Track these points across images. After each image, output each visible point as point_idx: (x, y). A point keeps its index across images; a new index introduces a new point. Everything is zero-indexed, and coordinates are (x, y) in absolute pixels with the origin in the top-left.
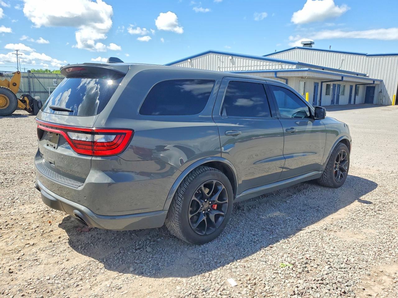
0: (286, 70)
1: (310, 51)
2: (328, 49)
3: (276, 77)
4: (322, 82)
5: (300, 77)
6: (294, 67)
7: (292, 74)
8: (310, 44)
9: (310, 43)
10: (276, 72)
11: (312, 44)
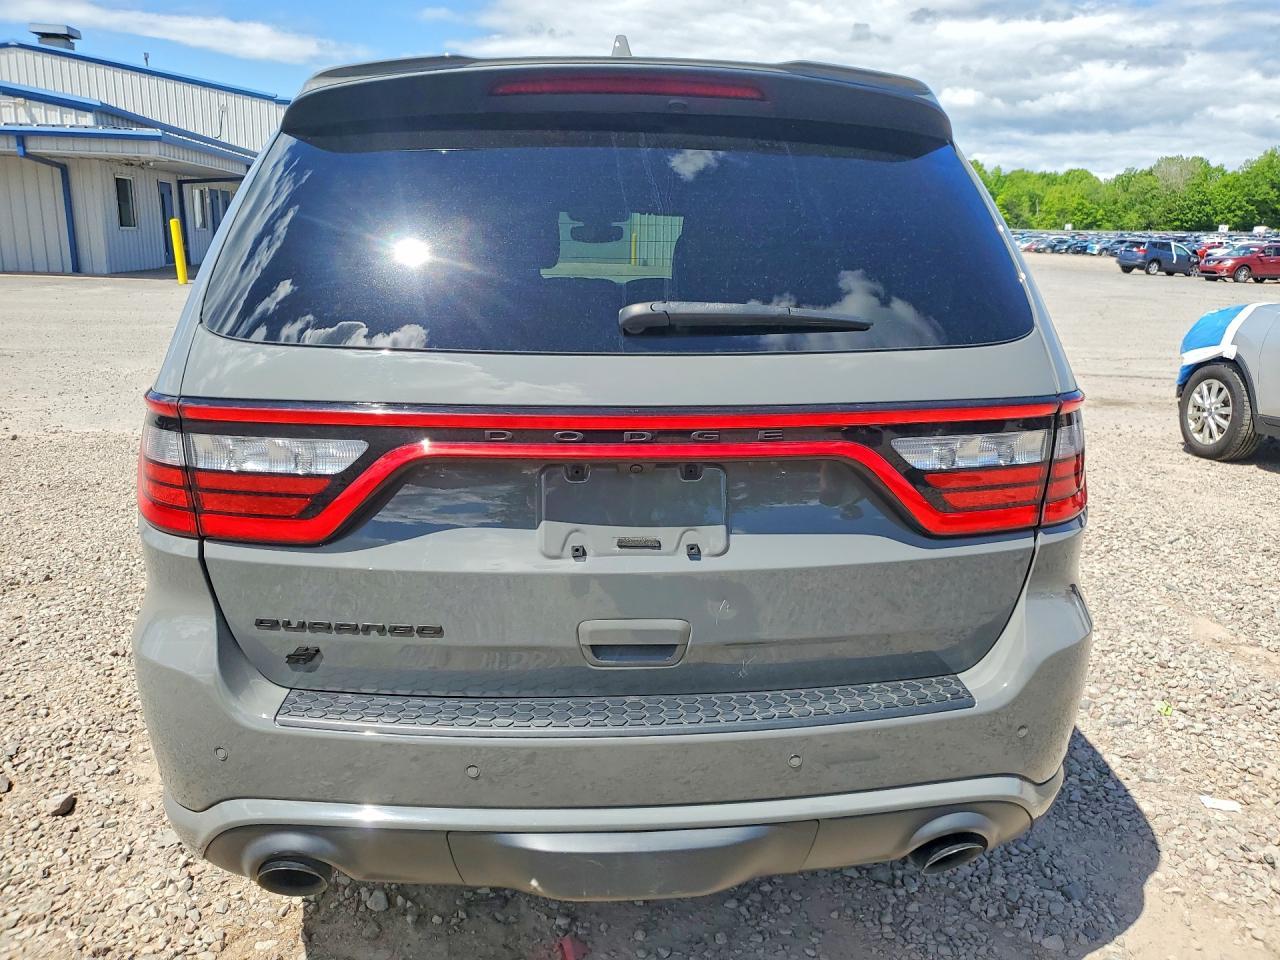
0: (67, 129)
1: (66, 63)
2: (142, 64)
3: (27, 155)
4: (180, 183)
5: (118, 161)
6: (88, 121)
7: (80, 148)
8: (68, 37)
9: (64, 32)
10: (21, 137)
11: (73, 38)
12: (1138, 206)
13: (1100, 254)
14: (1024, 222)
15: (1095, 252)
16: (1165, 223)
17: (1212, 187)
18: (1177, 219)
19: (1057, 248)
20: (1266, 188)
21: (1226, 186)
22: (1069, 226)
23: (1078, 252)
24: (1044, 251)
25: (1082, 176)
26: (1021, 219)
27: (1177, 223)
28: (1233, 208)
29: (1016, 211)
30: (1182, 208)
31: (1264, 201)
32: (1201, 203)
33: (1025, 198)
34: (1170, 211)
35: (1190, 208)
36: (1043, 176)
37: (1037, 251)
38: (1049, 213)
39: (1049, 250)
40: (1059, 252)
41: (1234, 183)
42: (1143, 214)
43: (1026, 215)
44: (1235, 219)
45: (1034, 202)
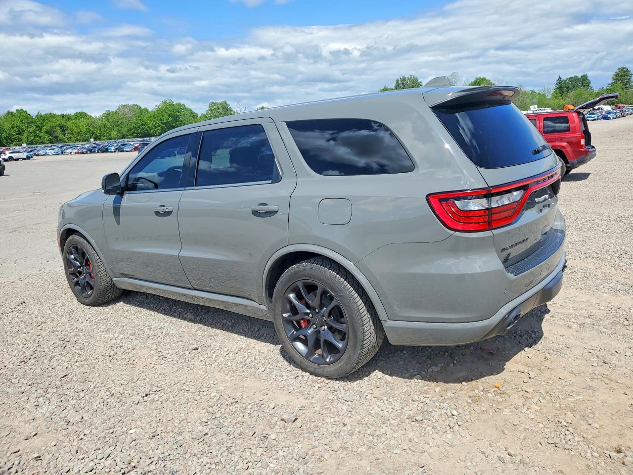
12: (116, 128)
13: (115, 151)
14: (60, 140)
15: (113, 151)
16: (130, 135)
17: (145, 118)
18: (135, 133)
19: (93, 151)
20: (166, 117)
21: (151, 117)
22: (92, 140)
23: (104, 152)
24: (86, 153)
25: (82, 115)
26: (59, 138)
27: (135, 134)
28: (156, 126)
29: (55, 134)
30: (135, 128)
31: (168, 123)
32: (143, 125)
33: (58, 128)
34: (131, 129)
35: (139, 128)
36: (63, 116)
37: (83, 153)
38: (73, 134)
39: (89, 152)
40: (94, 152)
41: (153, 115)
42: (119, 131)
43: (61, 136)
44: (159, 131)
45: (64, 130)
